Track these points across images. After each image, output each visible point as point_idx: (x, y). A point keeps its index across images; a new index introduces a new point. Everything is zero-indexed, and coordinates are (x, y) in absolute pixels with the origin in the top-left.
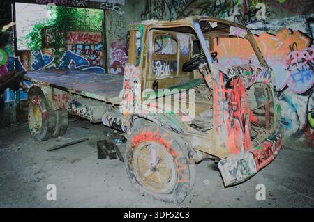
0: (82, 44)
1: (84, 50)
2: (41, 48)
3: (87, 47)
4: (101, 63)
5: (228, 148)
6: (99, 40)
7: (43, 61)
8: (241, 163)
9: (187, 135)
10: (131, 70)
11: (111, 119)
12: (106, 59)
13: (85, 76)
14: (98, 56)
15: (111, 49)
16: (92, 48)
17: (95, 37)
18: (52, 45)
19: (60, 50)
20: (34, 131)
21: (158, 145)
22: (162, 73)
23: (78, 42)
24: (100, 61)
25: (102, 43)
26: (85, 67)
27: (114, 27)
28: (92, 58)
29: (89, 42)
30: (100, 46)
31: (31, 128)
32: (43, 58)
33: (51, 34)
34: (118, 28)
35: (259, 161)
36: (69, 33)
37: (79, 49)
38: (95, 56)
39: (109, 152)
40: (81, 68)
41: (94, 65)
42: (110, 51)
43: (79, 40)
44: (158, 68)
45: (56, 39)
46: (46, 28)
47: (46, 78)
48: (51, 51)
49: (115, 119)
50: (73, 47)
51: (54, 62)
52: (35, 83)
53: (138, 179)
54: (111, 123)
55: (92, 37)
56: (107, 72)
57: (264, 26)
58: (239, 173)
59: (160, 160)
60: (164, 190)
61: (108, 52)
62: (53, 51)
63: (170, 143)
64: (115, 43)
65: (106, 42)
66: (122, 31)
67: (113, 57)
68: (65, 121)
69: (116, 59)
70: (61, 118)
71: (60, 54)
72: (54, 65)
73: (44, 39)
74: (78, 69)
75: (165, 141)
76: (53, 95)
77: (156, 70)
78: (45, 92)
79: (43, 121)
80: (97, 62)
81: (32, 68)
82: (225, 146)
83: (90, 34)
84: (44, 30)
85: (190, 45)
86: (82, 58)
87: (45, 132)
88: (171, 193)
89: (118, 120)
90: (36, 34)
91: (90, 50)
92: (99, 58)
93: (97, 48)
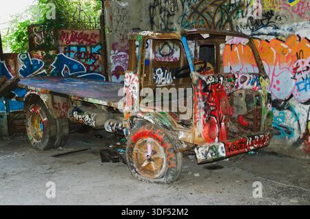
0: (76, 46)
1: (79, 53)
2: (29, 51)
3: (83, 49)
4: (100, 69)
5: (203, 137)
6: (97, 40)
7: (32, 66)
8: (212, 148)
9: (175, 131)
10: (130, 77)
11: (113, 125)
12: (106, 64)
13: (84, 85)
14: (96, 60)
15: (112, 52)
16: (88, 50)
17: (92, 37)
18: (42, 48)
19: (51, 53)
20: (35, 140)
21: (152, 140)
22: (163, 81)
23: (72, 43)
24: (98, 66)
25: (100, 44)
26: (81, 74)
27: (115, 23)
28: (89, 63)
29: (85, 42)
30: (98, 47)
31: (30, 138)
32: (31, 63)
33: (39, 33)
34: (121, 24)
35: (230, 149)
36: (60, 32)
37: (73, 52)
38: (93, 61)
39: (112, 157)
40: (77, 75)
41: (92, 72)
42: (112, 54)
43: (72, 40)
44: (159, 75)
45: (46, 40)
46: (33, 25)
47: (43, 85)
48: (40, 54)
49: (117, 125)
50: (65, 49)
51: (44, 68)
52: (32, 91)
53: (137, 170)
54: (114, 128)
55: (88, 36)
56: (107, 80)
57: (274, 31)
58: (209, 155)
59: (154, 152)
60: (157, 176)
61: (108, 56)
62: (42, 54)
63: (162, 137)
64: (117, 43)
65: (105, 43)
66: (125, 28)
67: (115, 62)
68: (66, 131)
69: (118, 64)
70: (62, 128)
71: (51, 58)
72: (44, 71)
73: (31, 40)
74: (72, 76)
75: (158, 136)
76: (53, 103)
77: (156, 77)
78: (44, 100)
79: (44, 130)
80: (95, 68)
81: (20, 75)
82: (201, 136)
83: (86, 32)
84: (30, 28)
85: (196, 51)
86: (77, 63)
87: (47, 140)
88: (162, 177)
89: (120, 125)
90: (22, 33)
91: (86, 53)
92: (97, 63)
93: (95, 50)
